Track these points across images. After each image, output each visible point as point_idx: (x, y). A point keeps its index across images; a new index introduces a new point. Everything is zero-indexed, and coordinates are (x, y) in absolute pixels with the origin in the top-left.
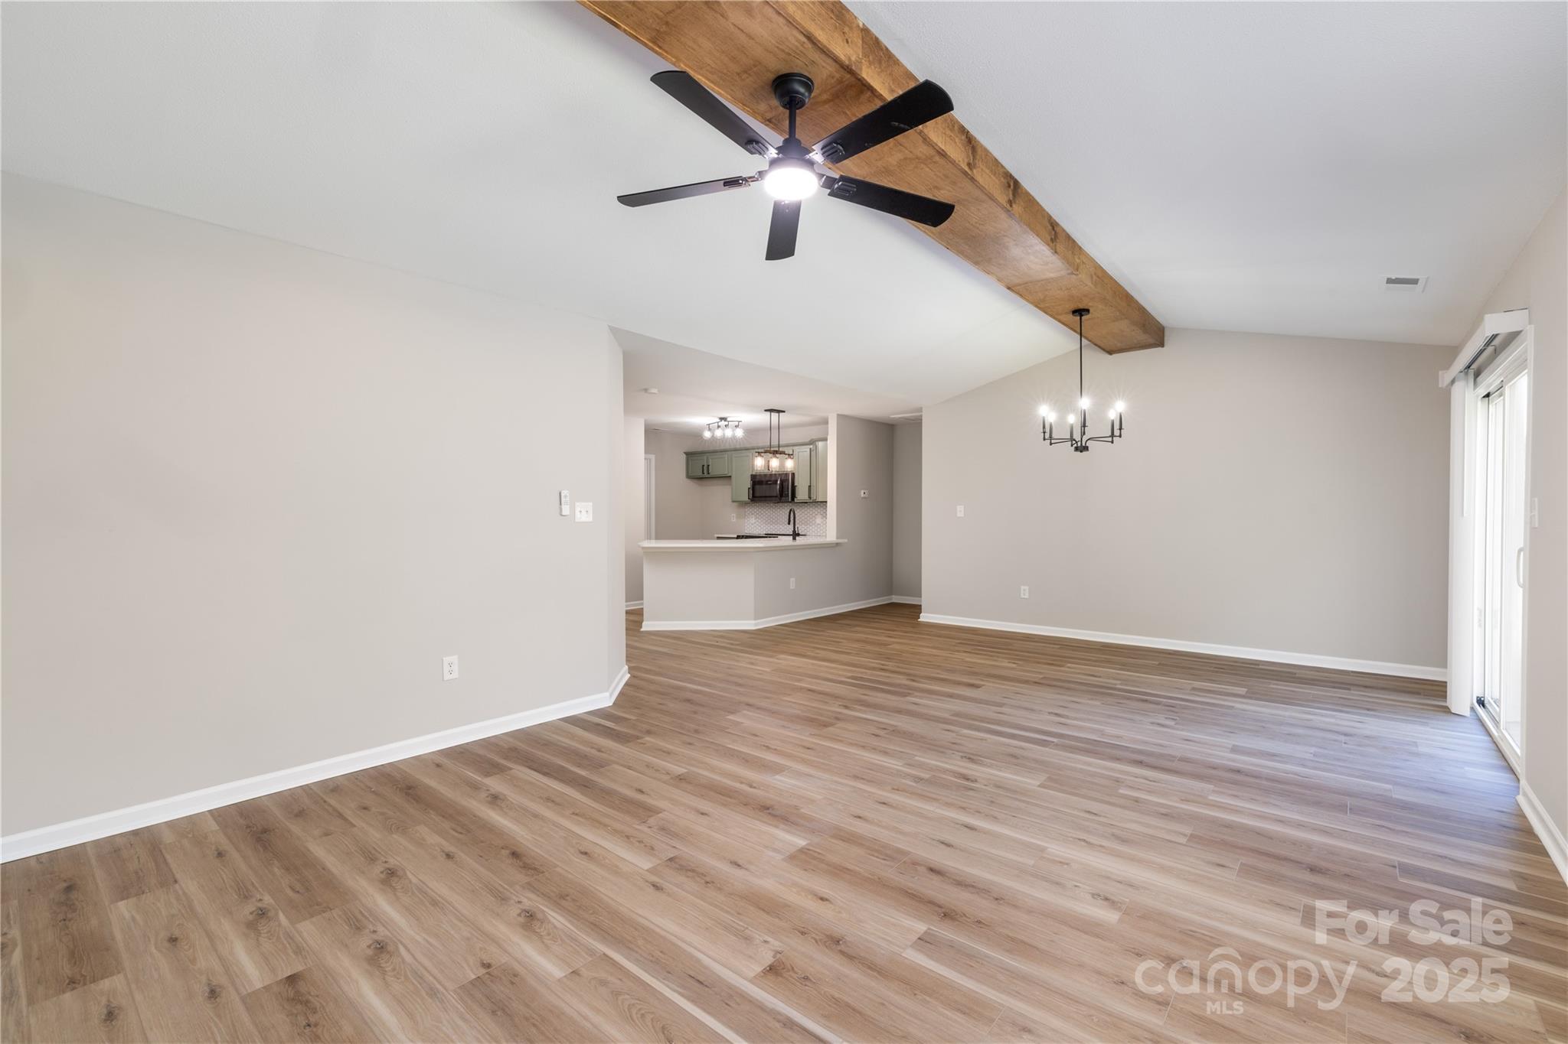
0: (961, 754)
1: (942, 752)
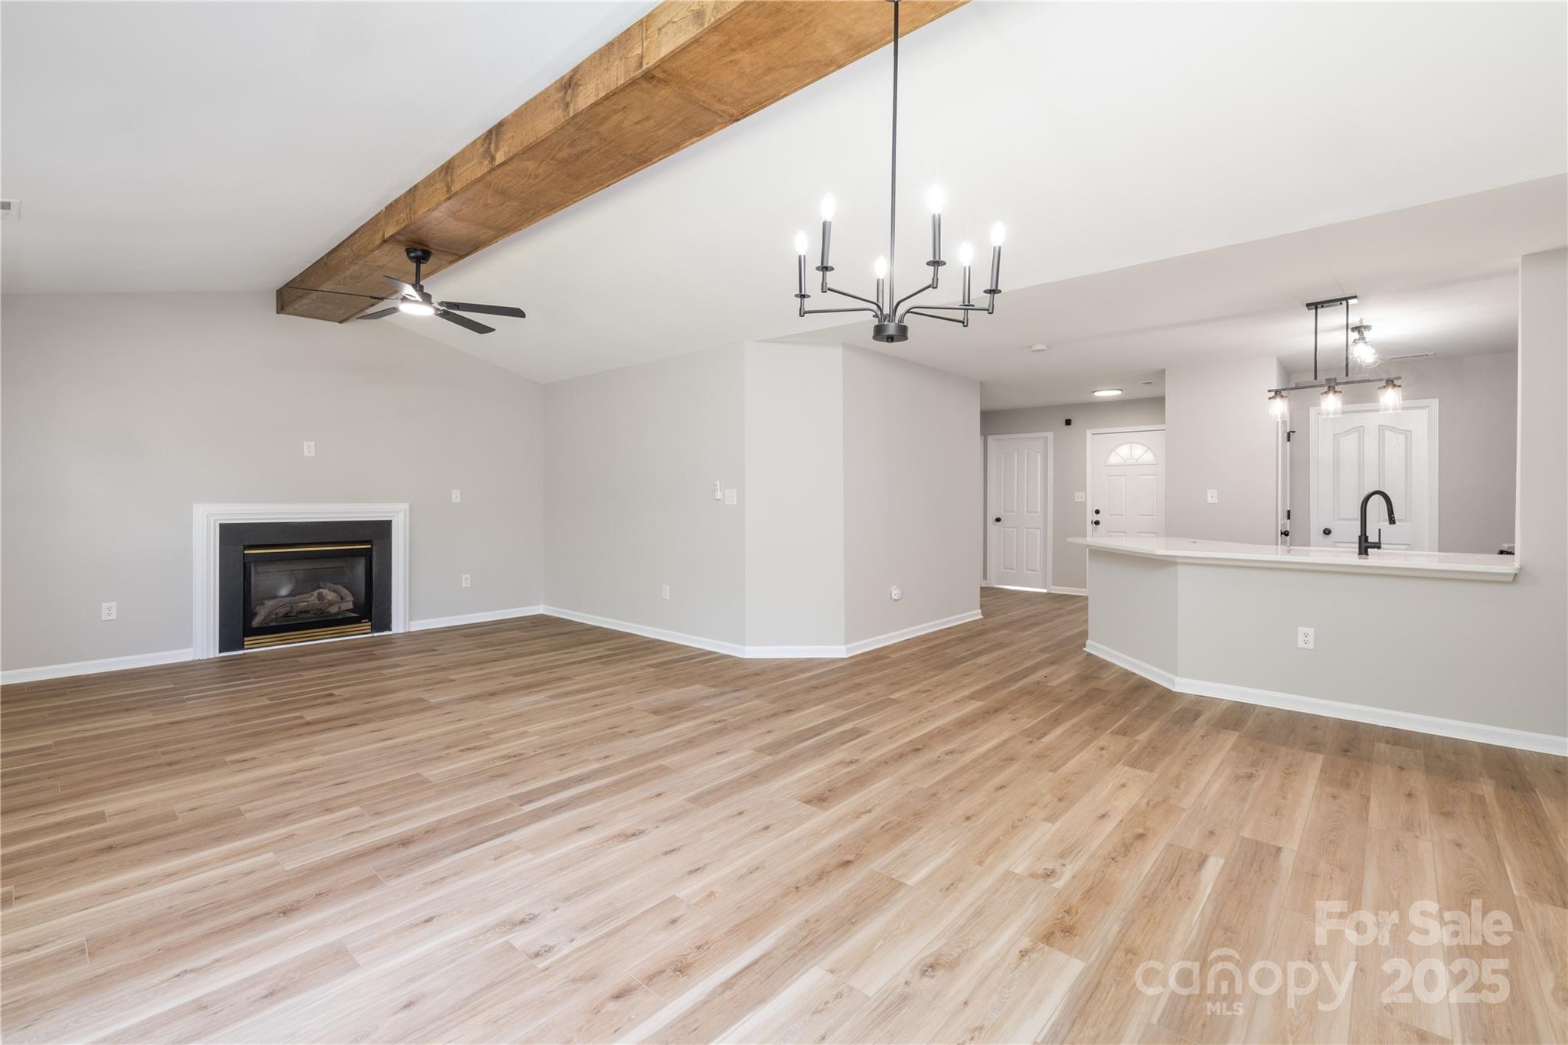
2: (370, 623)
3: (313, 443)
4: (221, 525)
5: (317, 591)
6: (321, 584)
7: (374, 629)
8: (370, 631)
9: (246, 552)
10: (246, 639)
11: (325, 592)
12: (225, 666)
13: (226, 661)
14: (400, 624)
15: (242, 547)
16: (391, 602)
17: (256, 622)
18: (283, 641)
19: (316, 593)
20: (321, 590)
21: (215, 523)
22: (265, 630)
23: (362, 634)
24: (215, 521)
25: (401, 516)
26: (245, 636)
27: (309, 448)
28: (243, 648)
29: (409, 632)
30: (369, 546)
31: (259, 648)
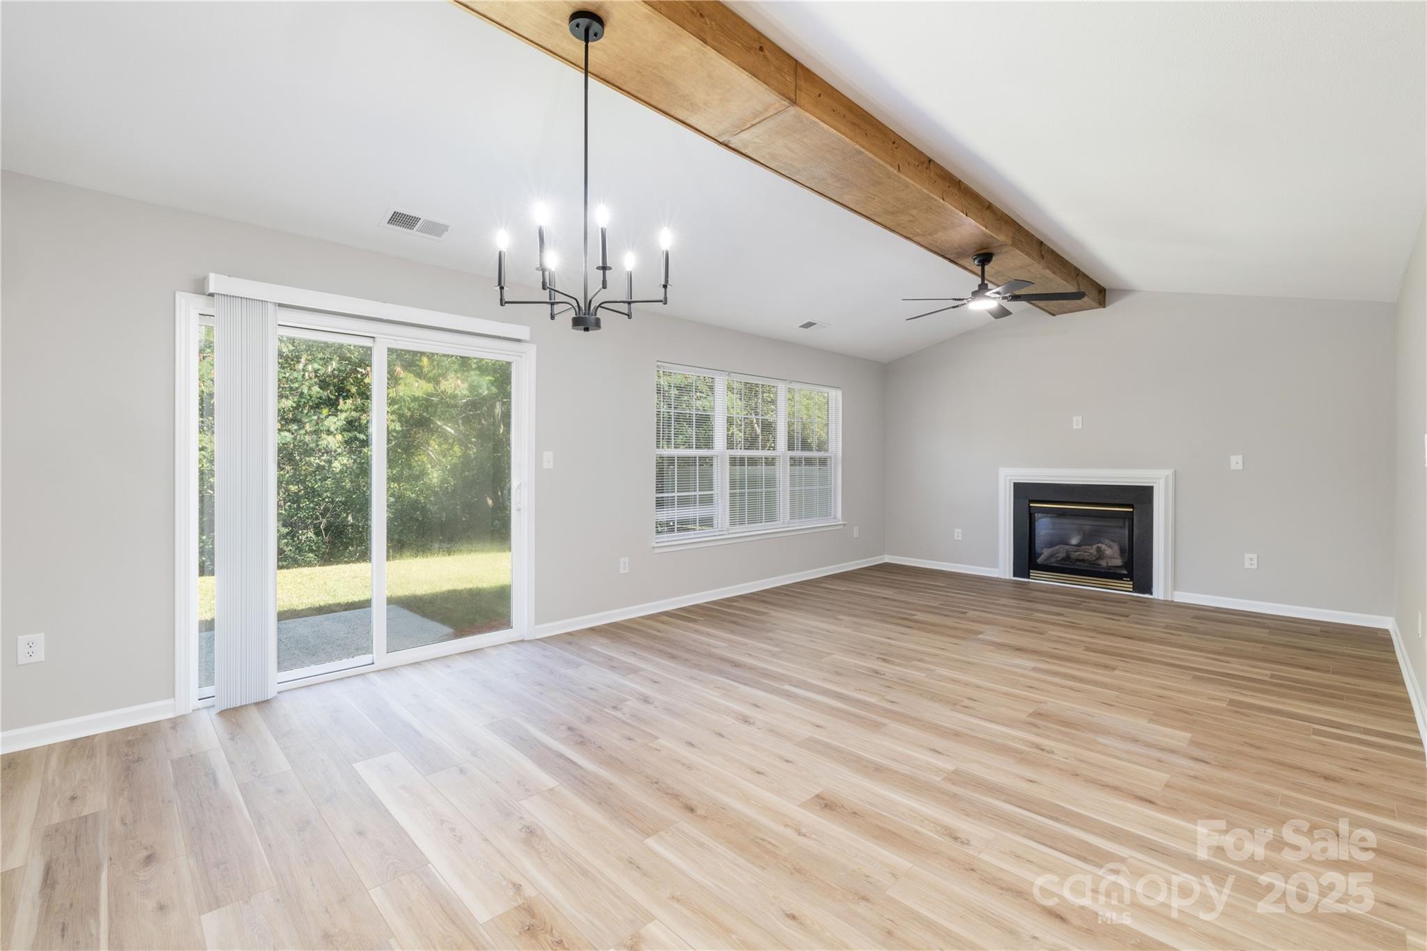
0: (885, 677)
1: (901, 679)
2: (1131, 583)
3: (1081, 417)
4: (1014, 483)
5: (1096, 545)
6: (1102, 540)
7: (1136, 589)
8: (1132, 590)
9: (1031, 505)
10: (1031, 571)
11: (1103, 547)
12: (1015, 587)
13: (1020, 584)
14: (1160, 590)
15: (1028, 501)
16: (1152, 567)
17: (1040, 561)
18: (1057, 580)
19: (1095, 547)
20: (1099, 545)
21: (1010, 482)
22: (1046, 568)
23: (1123, 590)
24: (1010, 480)
25: (1162, 482)
26: (1030, 569)
27: (1077, 422)
28: (1029, 578)
29: (1172, 601)
30: (1131, 510)
31: (1040, 580)
